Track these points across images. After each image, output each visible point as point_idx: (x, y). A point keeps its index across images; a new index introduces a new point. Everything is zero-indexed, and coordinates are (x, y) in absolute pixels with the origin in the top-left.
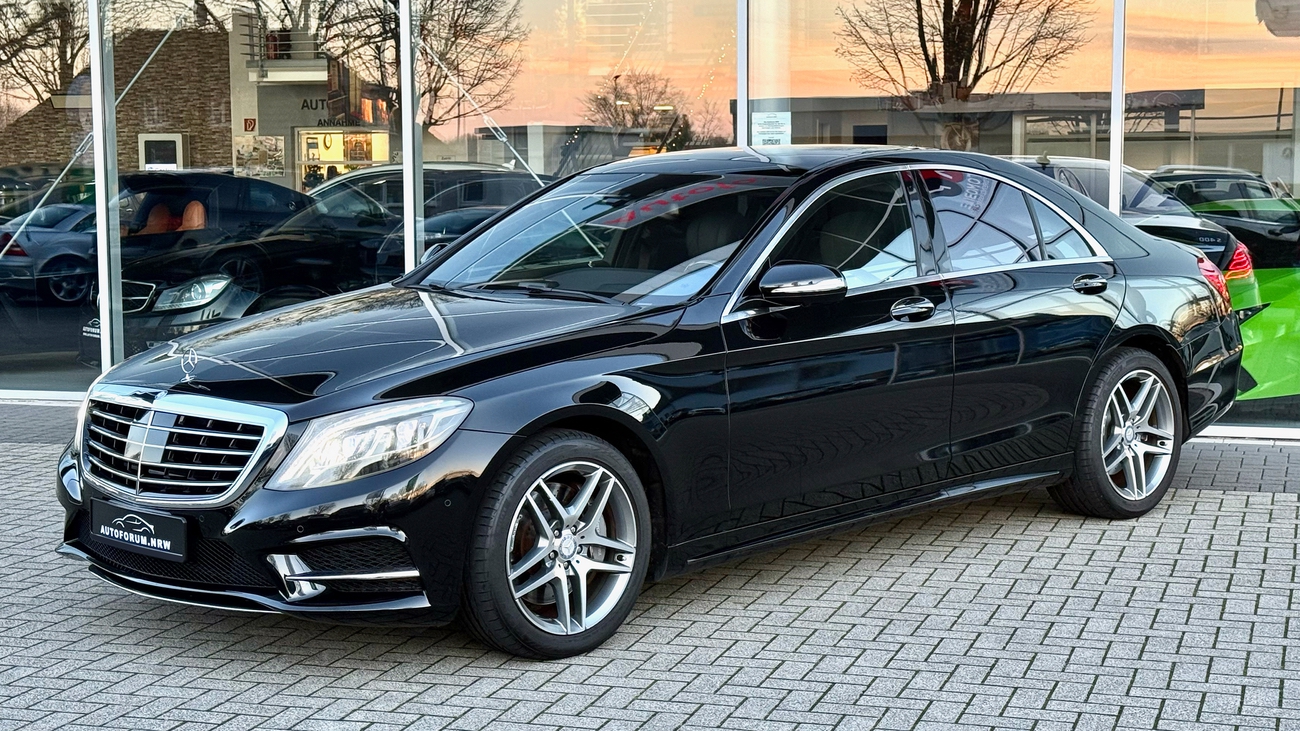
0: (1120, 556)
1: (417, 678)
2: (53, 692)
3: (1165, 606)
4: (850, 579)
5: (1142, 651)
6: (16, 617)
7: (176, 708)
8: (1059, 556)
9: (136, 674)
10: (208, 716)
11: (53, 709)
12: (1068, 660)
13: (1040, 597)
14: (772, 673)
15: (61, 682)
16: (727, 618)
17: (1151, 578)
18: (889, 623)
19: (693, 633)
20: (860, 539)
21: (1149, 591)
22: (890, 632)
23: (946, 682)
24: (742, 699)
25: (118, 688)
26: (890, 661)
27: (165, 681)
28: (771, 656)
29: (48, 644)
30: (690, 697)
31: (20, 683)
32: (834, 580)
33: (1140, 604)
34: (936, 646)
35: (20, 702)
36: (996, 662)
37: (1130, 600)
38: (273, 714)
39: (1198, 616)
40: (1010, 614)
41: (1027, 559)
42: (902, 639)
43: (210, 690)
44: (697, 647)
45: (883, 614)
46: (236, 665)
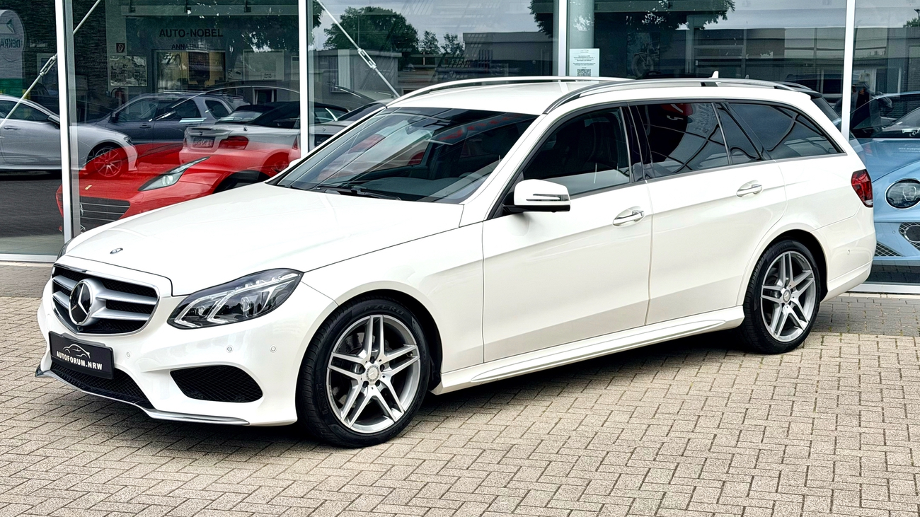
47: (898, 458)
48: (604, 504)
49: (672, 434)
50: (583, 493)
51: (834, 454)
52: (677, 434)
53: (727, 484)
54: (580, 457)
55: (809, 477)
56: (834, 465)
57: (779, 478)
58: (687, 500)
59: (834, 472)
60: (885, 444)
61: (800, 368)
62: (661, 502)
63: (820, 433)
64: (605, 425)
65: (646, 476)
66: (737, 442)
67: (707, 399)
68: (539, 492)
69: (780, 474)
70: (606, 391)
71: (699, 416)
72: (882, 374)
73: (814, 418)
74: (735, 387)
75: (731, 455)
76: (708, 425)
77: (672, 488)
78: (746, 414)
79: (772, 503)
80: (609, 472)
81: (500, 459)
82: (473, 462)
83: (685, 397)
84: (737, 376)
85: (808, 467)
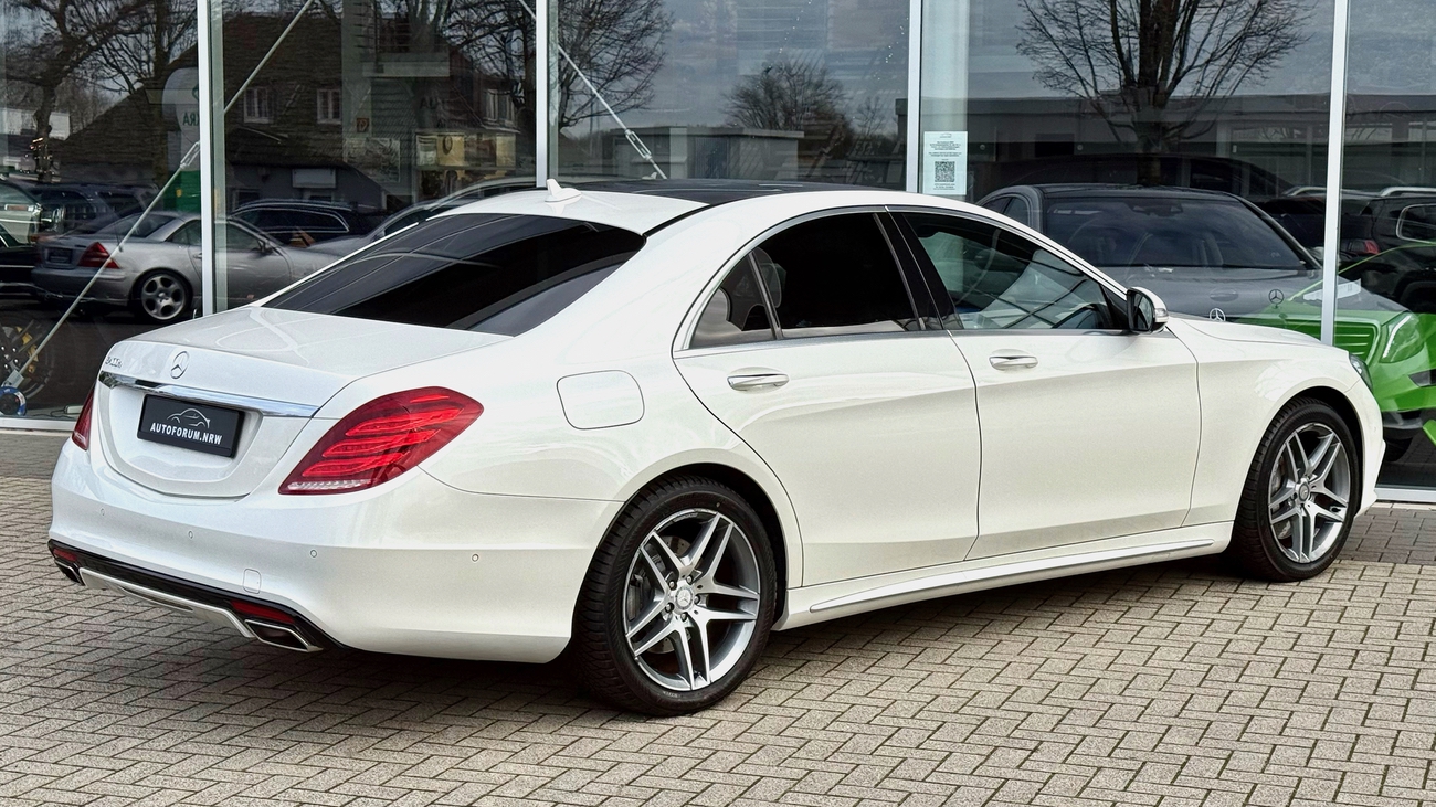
0: (1330, 640)
1: (550, 761)
2: (160, 767)
3: (1378, 699)
4: (1026, 660)
5: (1352, 752)
6: (119, 681)
7: (291, 788)
8: (1261, 639)
9: (248, 748)
10: (326, 798)
11: (160, 785)
12: (1269, 759)
13: (1238, 686)
14: (938, 766)
15: (169, 755)
16: (889, 702)
17: (1364, 667)
18: (1069, 712)
19: (851, 718)
20: (1037, 613)
21: (1360, 683)
22: (1070, 722)
23: (1131, 781)
24: (905, 794)
25: (229, 764)
26: (1069, 755)
27: (279, 758)
28: (937, 747)
29: (153, 713)
30: (847, 790)
31: (125, 755)
32: (1008, 660)
33: (1351, 696)
34: (1121, 740)
35: (126, 776)
36: (1188, 759)
37: (1339, 691)
38: (395, 797)
39: (1416, 712)
40: (1205, 704)
41: (1225, 642)
42: (1082, 731)
43: (328, 768)
44: (855, 734)
45: (1061, 701)
46: (355, 741)
47: (1267, 724)
48: (811, 771)
49: (957, 685)
50: (790, 757)
52: (966, 685)
53: (999, 752)
55: (1122, 745)
57: (1077, 745)
58: (930, 770)
59: (1161, 739)
60: (1258, 707)
62: (892, 771)
63: (1173, 690)
64: (867, 672)
65: (889, 737)
66: (1047, 696)
68: (729, 753)
69: (1082, 740)
73: (1175, 670)
75: (1026, 714)
77: (918, 754)
79: (1047, 776)
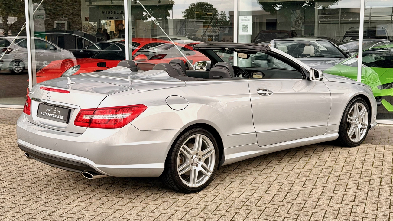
0: (371, 174)
8: (350, 174)
13: (346, 193)
16: (233, 202)
17: (385, 184)
18: (292, 205)
21: (385, 190)
47: (358, 209)
51: (328, 206)
52: (258, 194)
54: (207, 206)
56: (326, 212)
61: (327, 161)
63: (325, 195)
64: (225, 189)
65: (234, 217)
66: (284, 198)
67: (278, 176)
69: (298, 217)
70: (233, 171)
71: (271, 185)
72: (364, 164)
73: (324, 187)
74: (294, 170)
75: (278, 206)
76: (273, 189)
78: (293, 184)
80: (217, 215)
81: (169, 206)
82: (156, 208)
83: (268, 175)
84: (296, 164)
85: (313, 213)
